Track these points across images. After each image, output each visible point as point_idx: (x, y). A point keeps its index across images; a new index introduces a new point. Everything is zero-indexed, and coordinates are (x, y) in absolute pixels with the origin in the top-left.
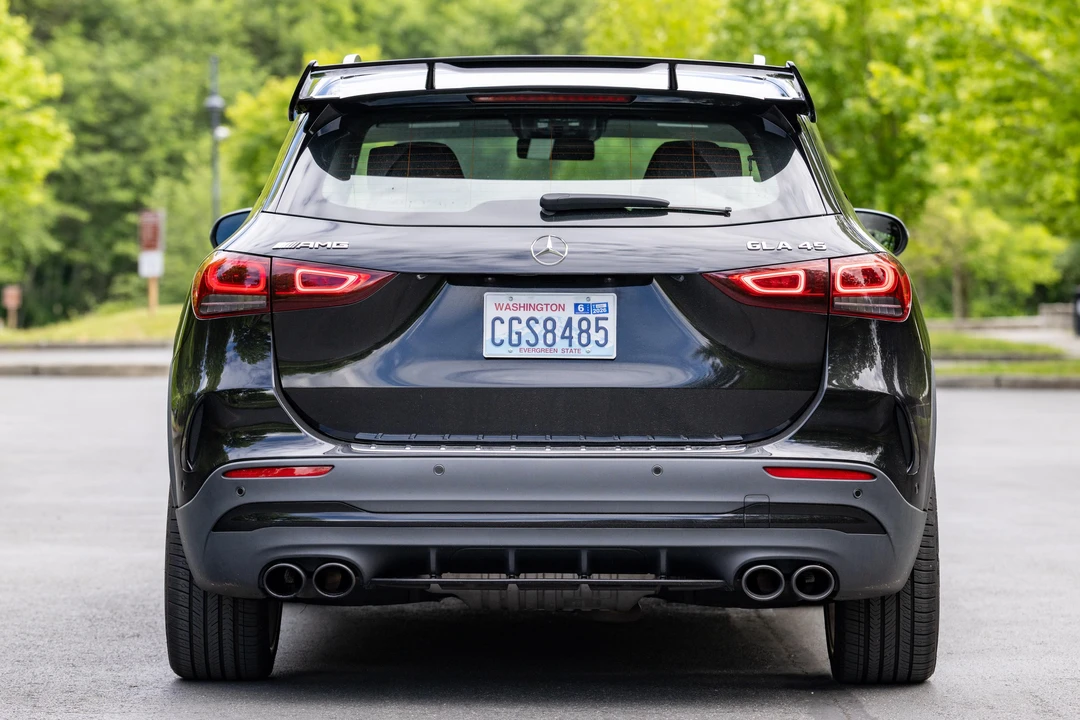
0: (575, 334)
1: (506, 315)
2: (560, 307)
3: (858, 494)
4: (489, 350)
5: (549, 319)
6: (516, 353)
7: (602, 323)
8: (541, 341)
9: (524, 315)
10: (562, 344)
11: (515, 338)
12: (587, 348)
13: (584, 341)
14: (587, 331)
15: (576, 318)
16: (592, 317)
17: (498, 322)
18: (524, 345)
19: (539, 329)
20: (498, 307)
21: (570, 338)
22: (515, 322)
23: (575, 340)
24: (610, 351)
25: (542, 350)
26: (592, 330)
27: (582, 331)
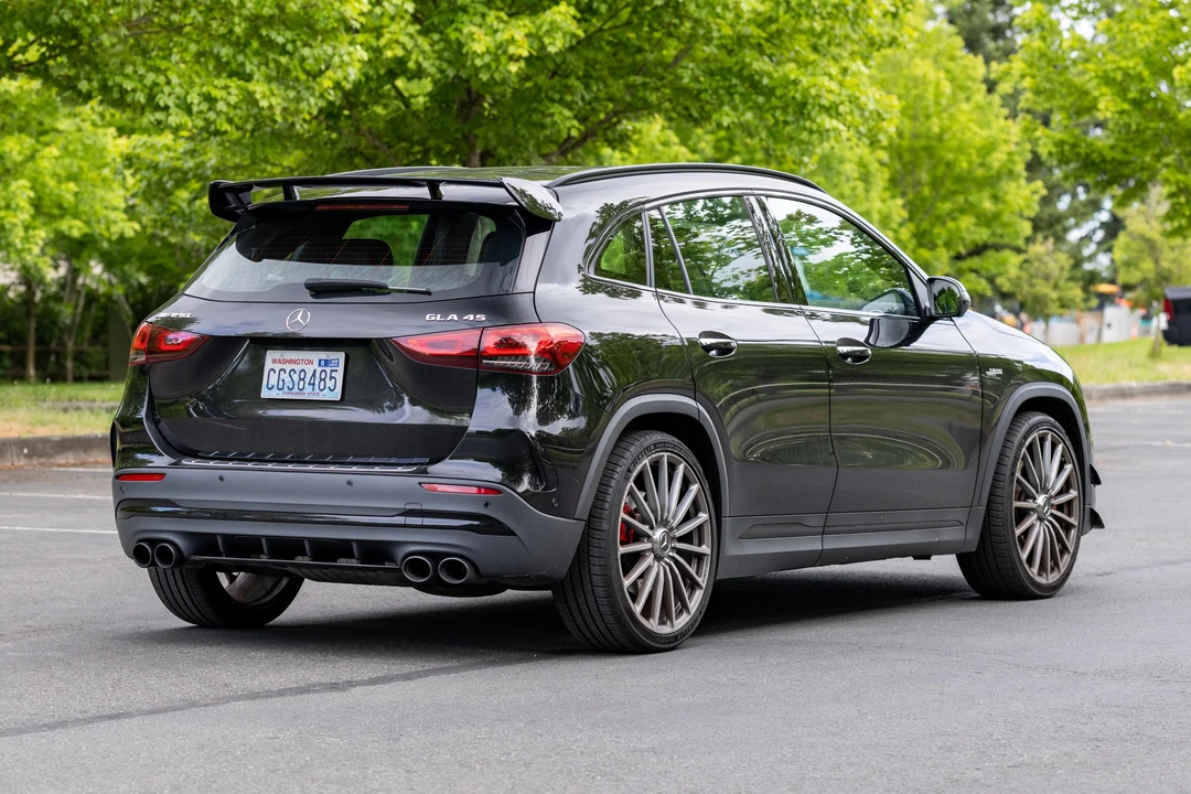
0: (317, 383)
1: (277, 367)
2: (311, 362)
3: (487, 505)
4: (265, 394)
5: (303, 370)
6: (281, 396)
7: (334, 374)
8: (296, 387)
9: (288, 367)
10: (308, 389)
11: (281, 383)
12: (323, 392)
13: (322, 387)
14: (324, 380)
15: (319, 370)
16: (328, 369)
17: (272, 372)
18: (286, 389)
19: (296, 377)
20: (274, 361)
21: (314, 384)
22: (282, 372)
23: (316, 386)
24: (337, 396)
25: (297, 393)
26: (327, 380)
27: (321, 380)
